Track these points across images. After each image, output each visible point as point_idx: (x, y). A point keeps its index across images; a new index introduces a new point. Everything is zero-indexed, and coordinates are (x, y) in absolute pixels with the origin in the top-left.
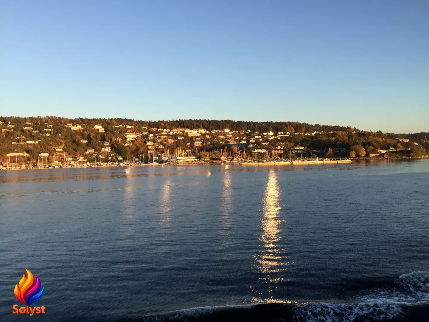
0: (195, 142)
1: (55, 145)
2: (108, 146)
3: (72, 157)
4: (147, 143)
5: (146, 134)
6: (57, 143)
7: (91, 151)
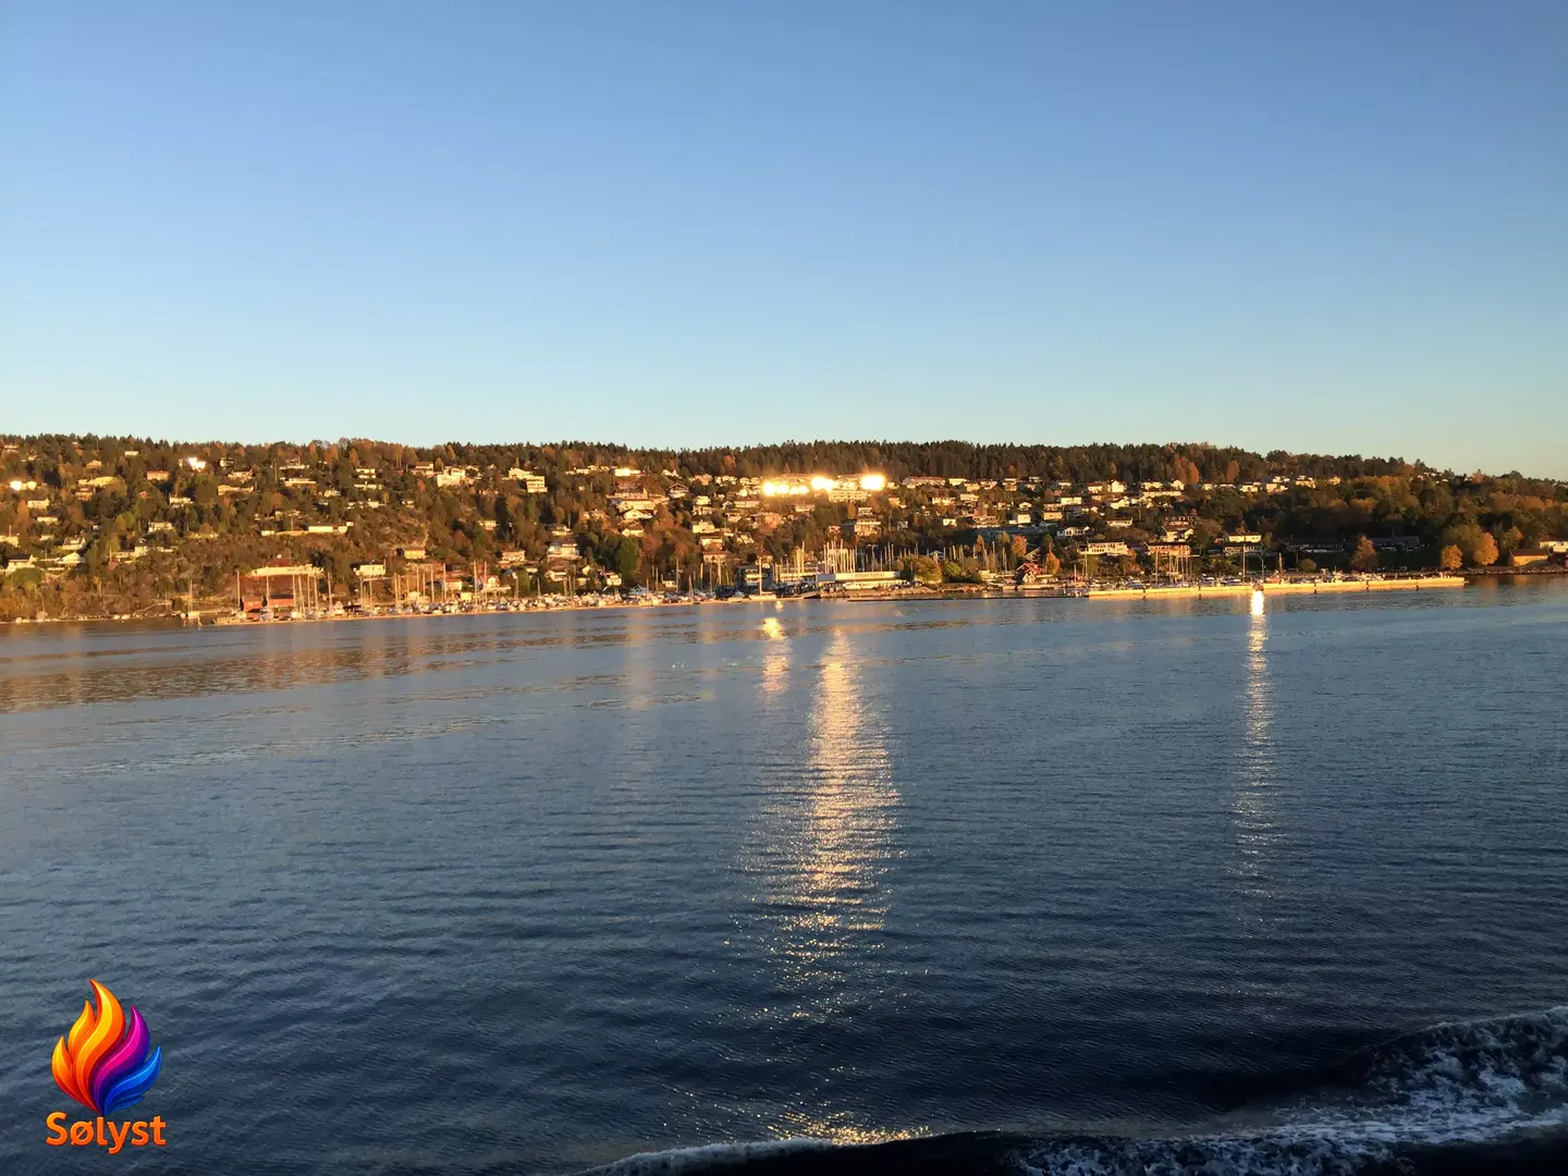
0: (856, 520)
1: (401, 540)
2: (566, 540)
3: (463, 579)
4: (694, 527)
5: (683, 495)
6: (406, 530)
7: (515, 557)
